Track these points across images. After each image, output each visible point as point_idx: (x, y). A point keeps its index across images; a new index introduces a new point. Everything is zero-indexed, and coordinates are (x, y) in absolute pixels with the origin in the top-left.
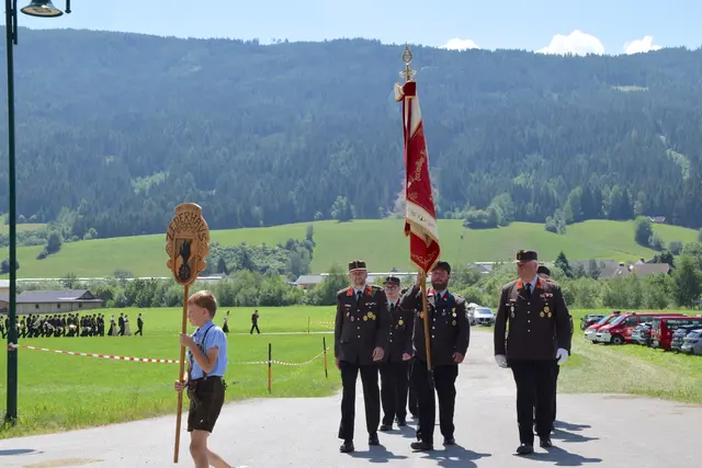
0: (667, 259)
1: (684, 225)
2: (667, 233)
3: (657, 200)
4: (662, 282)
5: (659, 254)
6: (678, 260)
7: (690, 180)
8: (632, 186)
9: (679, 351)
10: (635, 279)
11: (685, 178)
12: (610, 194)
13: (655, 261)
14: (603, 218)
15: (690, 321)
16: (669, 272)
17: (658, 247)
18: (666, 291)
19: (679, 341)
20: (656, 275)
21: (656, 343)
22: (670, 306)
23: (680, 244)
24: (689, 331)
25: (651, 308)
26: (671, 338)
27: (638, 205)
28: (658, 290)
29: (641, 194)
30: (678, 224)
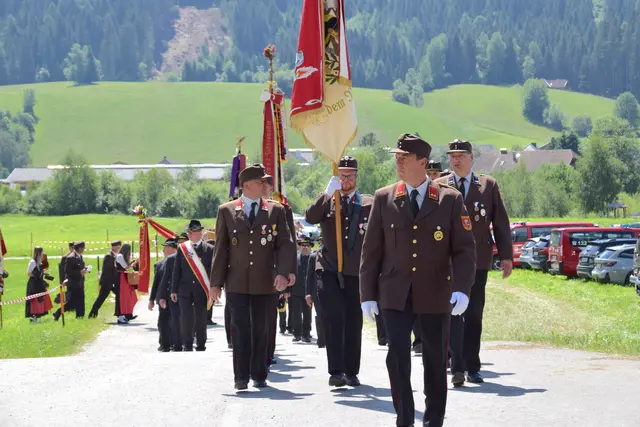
0: (571, 144)
1: (595, 91)
2: (570, 104)
3: (555, 55)
4: (562, 177)
5: (558, 135)
6: (585, 144)
7: (605, 25)
8: (522, 33)
9: (588, 279)
10: (524, 173)
11: (598, 20)
12: (488, 44)
13: (552, 146)
14: (477, 81)
15: (605, 233)
16: (573, 163)
17: (557, 125)
18: (568, 190)
19: (588, 263)
20: (555, 166)
21: (556, 267)
22: (574, 211)
23: (589, 121)
24: (602, 248)
25: (546, 215)
26: (576, 259)
27: (528, 62)
28: (556, 190)
29: (533, 45)
30: (585, 90)
